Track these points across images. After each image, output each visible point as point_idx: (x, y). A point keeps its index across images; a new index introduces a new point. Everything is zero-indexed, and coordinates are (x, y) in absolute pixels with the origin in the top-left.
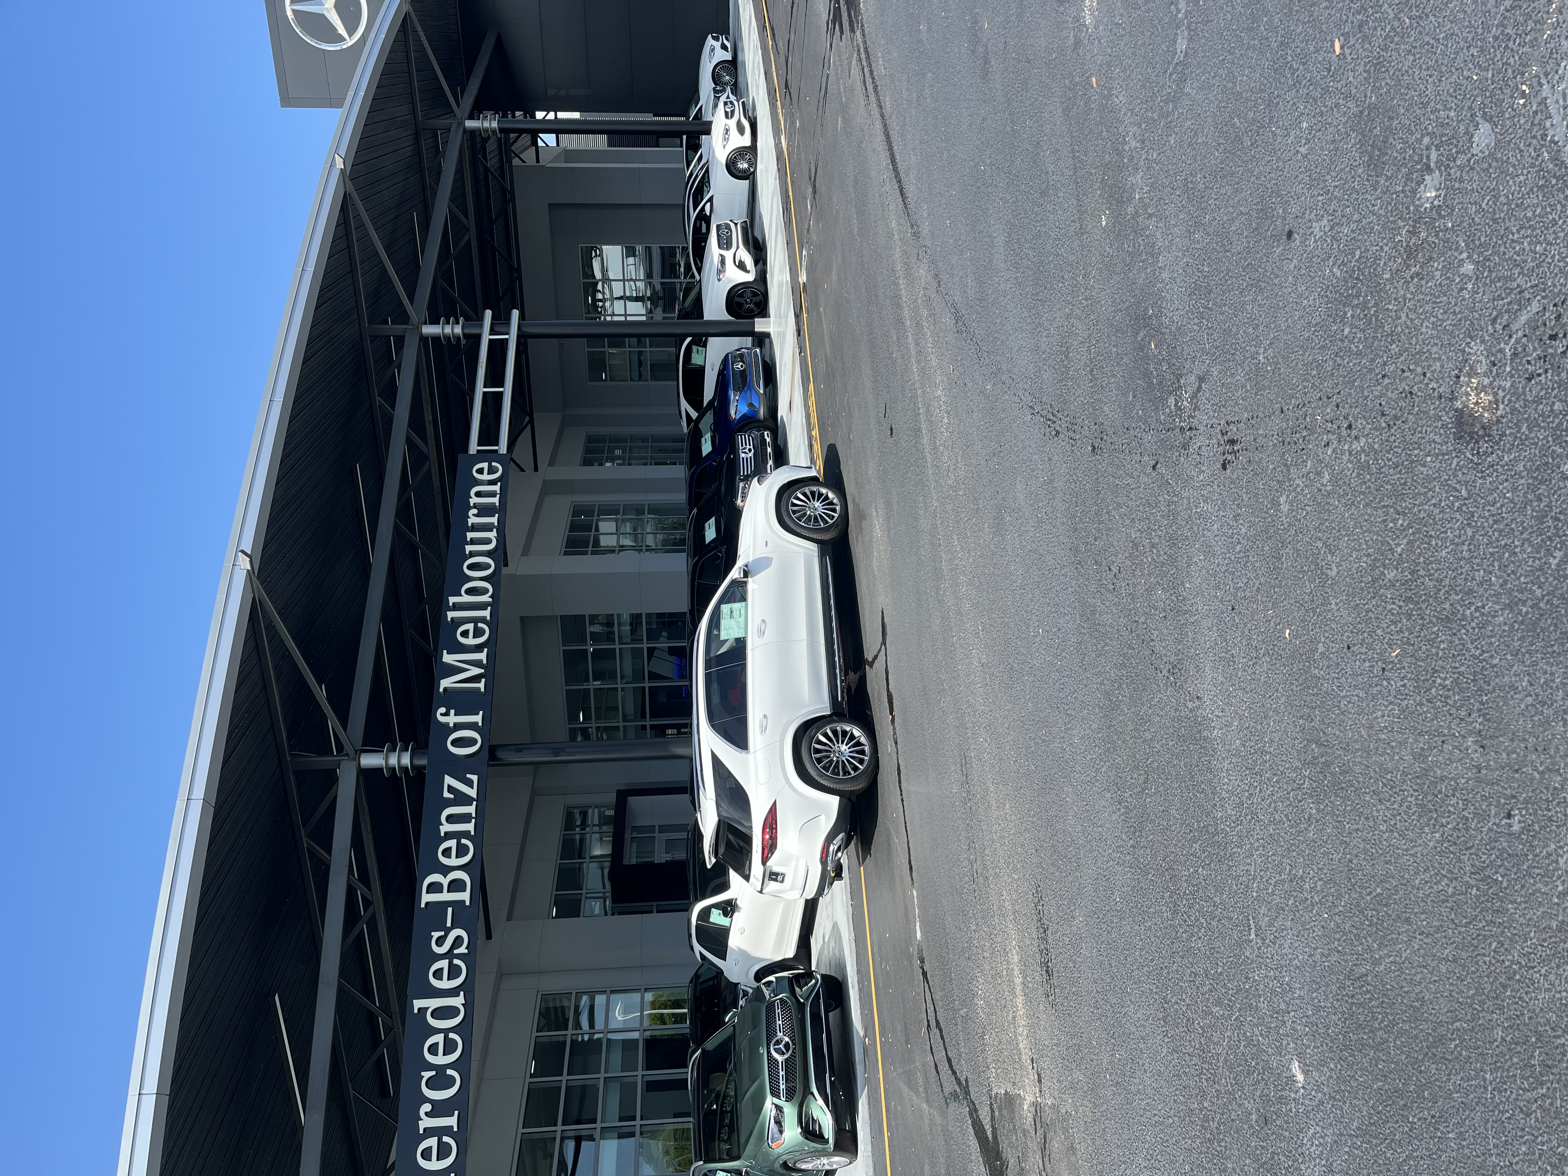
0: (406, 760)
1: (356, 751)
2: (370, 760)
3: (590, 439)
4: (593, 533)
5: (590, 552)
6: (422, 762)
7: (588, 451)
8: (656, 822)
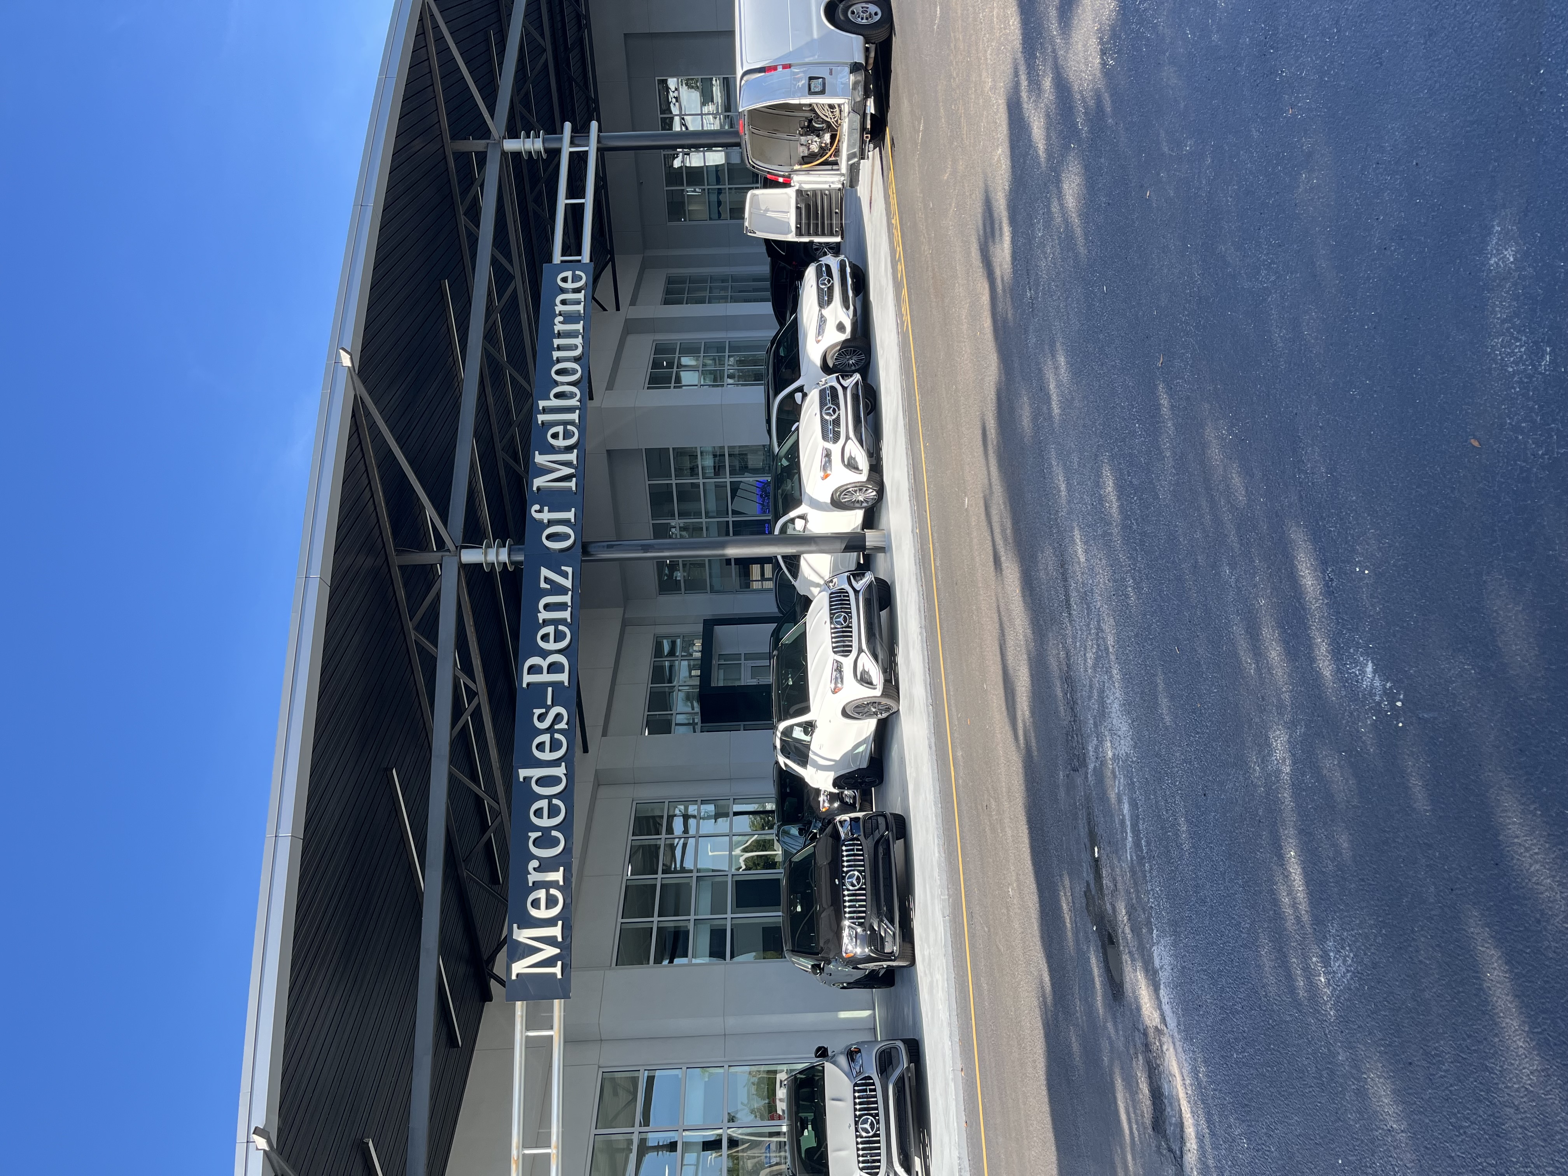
0: (504, 556)
1: (457, 547)
2: (470, 556)
3: (670, 281)
4: (675, 369)
5: (672, 387)
6: (520, 558)
7: (668, 292)
8: (743, 651)
